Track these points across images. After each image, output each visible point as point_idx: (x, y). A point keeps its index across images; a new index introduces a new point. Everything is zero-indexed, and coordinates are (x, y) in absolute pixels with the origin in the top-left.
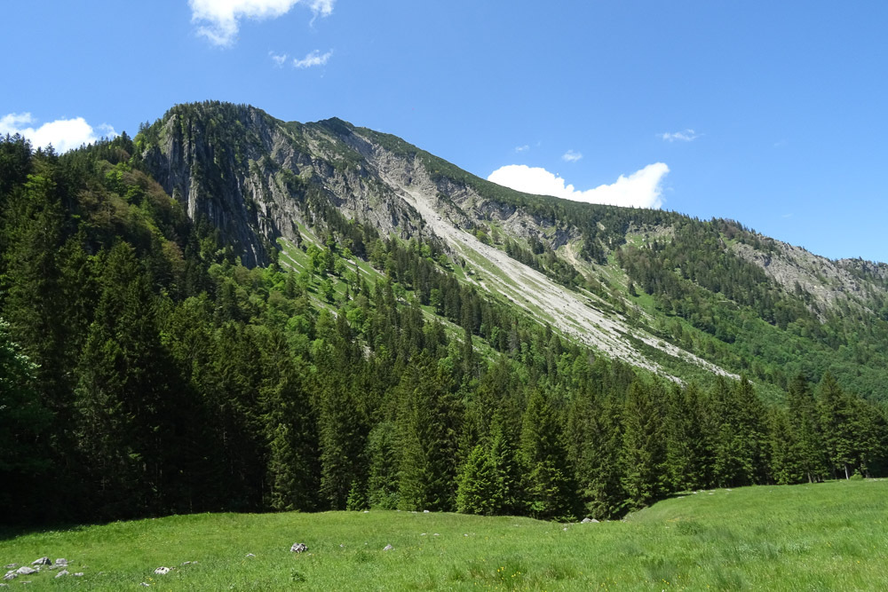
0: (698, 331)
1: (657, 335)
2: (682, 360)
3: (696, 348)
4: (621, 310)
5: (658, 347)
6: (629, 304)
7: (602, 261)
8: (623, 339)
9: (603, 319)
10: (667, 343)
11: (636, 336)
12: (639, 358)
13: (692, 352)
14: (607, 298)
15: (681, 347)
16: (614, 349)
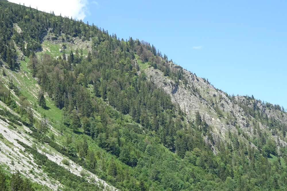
0: (103, 151)
1: (63, 151)
2: (84, 180)
3: (99, 169)
4: (28, 122)
5: (62, 165)
6: (37, 116)
7: (14, 67)
8: (27, 153)
9: (7, 130)
10: (71, 162)
11: (40, 151)
12: (41, 175)
13: (95, 173)
14: (14, 107)
15: (85, 167)
16: (16, 163)
